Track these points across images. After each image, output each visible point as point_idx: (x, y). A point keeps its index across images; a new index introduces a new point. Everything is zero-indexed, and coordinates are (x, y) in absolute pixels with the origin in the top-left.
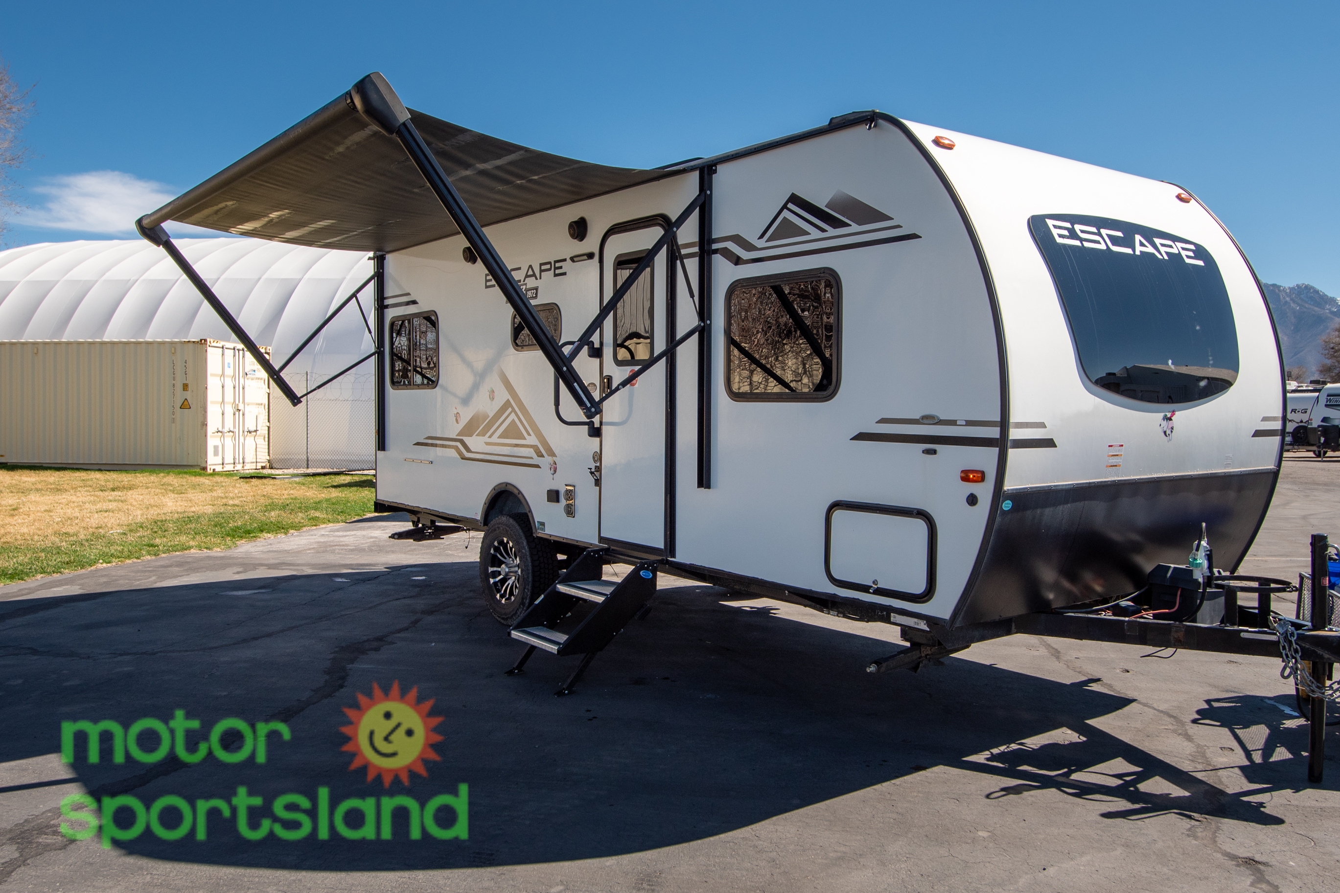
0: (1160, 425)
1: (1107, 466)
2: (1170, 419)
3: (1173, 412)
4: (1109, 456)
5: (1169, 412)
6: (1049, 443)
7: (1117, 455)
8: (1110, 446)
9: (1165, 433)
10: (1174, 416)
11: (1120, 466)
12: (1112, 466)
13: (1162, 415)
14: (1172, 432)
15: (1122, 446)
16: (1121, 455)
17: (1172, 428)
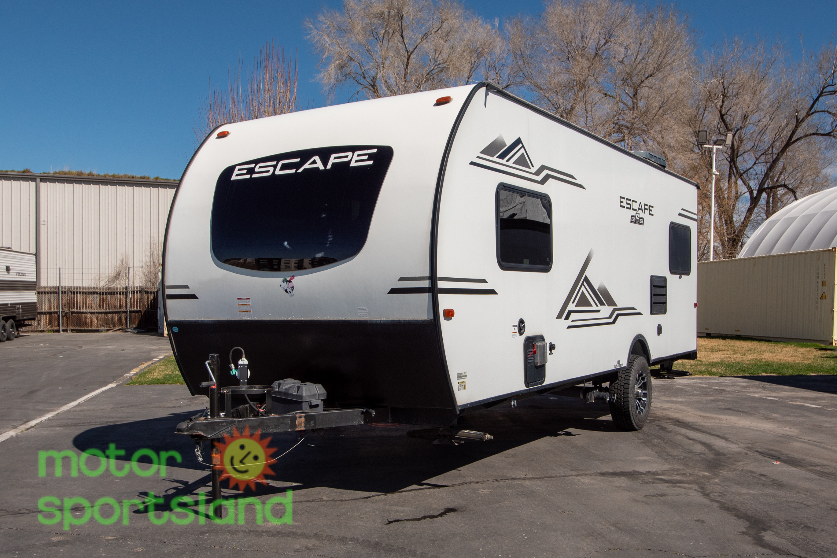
0: (281, 286)
1: (239, 311)
2: (290, 281)
3: (292, 276)
4: (239, 305)
5: (288, 277)
6: (193, 297)
7: (247, 305)
8: (238, 299)
9: (286, 291)
10: (293, 280)
11: (251, 311)
12: (243, 311)
13: (282, 279)
14: (293, 290)
15: (249, 299)
16: (250, 305)
17: (293, 288)
